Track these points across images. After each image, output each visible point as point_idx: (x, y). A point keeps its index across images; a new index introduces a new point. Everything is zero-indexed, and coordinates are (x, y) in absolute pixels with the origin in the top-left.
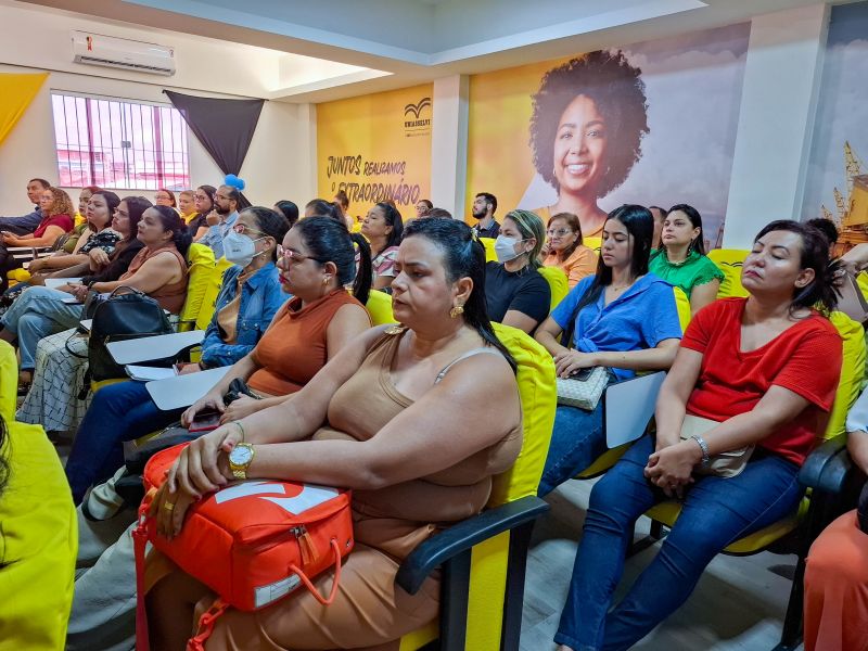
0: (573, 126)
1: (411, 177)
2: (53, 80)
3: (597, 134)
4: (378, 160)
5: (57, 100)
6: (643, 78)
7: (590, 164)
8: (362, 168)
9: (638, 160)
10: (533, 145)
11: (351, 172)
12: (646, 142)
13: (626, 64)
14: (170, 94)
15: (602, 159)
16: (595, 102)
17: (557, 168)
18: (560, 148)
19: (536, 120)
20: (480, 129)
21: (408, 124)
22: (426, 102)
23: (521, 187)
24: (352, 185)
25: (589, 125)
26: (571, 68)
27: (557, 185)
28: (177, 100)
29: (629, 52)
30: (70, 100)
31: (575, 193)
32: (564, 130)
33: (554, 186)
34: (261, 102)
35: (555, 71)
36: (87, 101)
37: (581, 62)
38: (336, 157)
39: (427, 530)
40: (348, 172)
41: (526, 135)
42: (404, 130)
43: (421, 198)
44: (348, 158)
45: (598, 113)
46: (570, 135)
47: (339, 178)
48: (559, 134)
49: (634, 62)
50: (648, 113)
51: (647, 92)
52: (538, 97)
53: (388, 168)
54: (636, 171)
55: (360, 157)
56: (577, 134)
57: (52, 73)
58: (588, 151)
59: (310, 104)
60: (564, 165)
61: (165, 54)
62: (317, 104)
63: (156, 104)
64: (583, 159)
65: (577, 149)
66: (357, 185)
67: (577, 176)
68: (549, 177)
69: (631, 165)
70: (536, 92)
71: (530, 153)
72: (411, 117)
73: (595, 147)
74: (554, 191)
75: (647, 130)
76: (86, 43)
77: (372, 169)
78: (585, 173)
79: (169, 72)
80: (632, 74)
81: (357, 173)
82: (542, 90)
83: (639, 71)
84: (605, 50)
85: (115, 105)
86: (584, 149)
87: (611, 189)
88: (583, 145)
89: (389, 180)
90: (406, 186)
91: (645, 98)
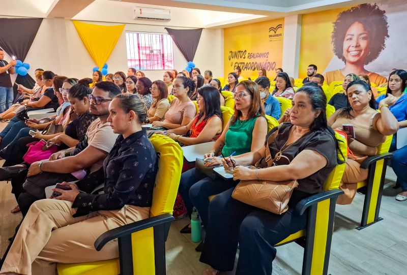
0: (353, 35)
1: (271, 59)
2: (127, 27)
3: (364, 38)
4: (255, 52)
5: (127, 34)
6: (386, 14)
7: (361, 51)
8: (247, 56)
9: (384, 49)
10: (333, 43)
11: (241, 57)
12: (387, 41)
13: (378, 9)
14: (167, 29)
15: (366, 49)
16: (363, 25)
17: (345, 53)
18: (346, 44)
19: (335, 33)
20: (306, 38)
21: (270, 36)
22: (280, 26)
23: (327, 61)
24: (241, 63)
25: (360, 35)
26: (352, 11)
27: (344, 60)
28: (170, 31)
29: (380, 4)
30: (131, 34)
31: (353, 63)
32: (349, 37)
33: (343, 60)
34: (201, 29)
35: (344, 12)
36: (138, 34)
37: (357, 8)
38: (233, 51)
39: (367, 157)
40: (239, 57)
41: (330, 39)
42: (269, 39)
43: (277, 67)
44: (239, 52)
45: (365, 29)
46: (351, 39)
47: (235, 60)
48: (346, 38)
49: (382, 8)
50: (388, 29)
51: (388, 21)
52: (336, 23)
53: (260, 56)
54: (383, 54)
55: (246, 51)
56: (355, 38)
57: (127, 24)
58: (360, 46)
59: (221, 29)
60: (348, 51)
61: (168, 13)
62: (224, 29)
63: (162, 34)
64: (358, 49)
65: (354, 44)
66: (244, 63)
67: (355, 56)
68: (341, 56)
69: (380, 51)
70: (335, 21)
71: (332, 47)
72: (272, 33)
73: (363, 44)
74: (343, 62)
75: (388, 36)
76: (139, 11)
77: (251, 56)
78: (358, 55)
79: (168, 20)
80: (381, 13)
81: (244, 58)
82: (338, 20)
83: (384, 12)
84: (368, 3)
85: (146, 35)
86: (358, 45)
87: (371, 61)
88: (357, 43)
89: (260, 61)
90: (269, 63)
91: (387, 23)
